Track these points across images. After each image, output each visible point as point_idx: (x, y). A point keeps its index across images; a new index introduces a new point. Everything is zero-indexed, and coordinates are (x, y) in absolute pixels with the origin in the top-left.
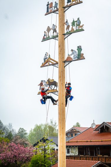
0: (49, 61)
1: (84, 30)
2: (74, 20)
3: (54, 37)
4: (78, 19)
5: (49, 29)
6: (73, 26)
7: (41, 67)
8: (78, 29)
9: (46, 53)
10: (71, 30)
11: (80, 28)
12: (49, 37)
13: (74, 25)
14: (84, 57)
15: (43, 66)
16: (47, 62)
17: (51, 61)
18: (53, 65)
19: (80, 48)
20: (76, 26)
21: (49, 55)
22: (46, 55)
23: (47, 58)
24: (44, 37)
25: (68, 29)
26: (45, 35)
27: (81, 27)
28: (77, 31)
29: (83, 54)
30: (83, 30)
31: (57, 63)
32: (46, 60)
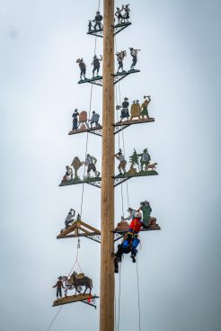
0: (78, 228)
1: (158, 174)
2: (135, 153)
3: (89, 180)
4: (145, 151)
5: (77, 163)
7: (58, 237)
9: (71, 210)
13: (137, 162)
14: (157, 225)
15: (63, 235)
16: (73, 230)
18: (87, 235)
19: (146, 205)
20: (140, 163)
21: (79, 215)
22: (70, 213)
23: (73, 220)
24: (65, 177)
25: (124, 168)
26: (67, 174)
27: (150, 167)
28: (142, 174)
29: (155, 220)
30: (155, 173)
31: (97, 233)
32: (70, 224)
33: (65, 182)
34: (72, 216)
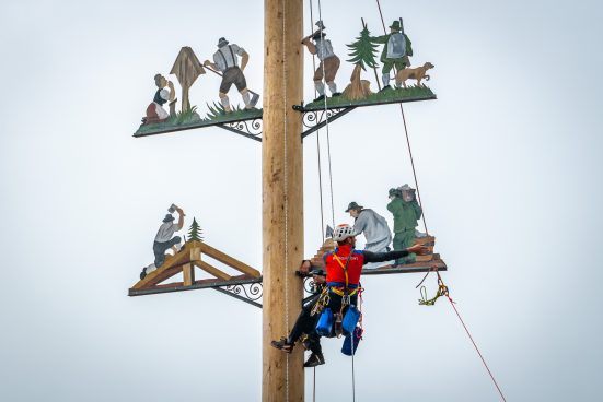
0: (193, 263)
1: (434, 98)
2: (365, 32)
3: (225, 119)
4: (397, 26)
5: (187, 66)
6: (360, 65)
7: (133, 292)
8: (393, 83)
9: (173, 209)
10: (349, 89)
11: (410, 83)
12: (189, 111)
13: (370, 61)
14: (437, 257)
15: (148, 285)
16: (176, 268)
17: (205, 258)
18: (220, 283)
19: (408, 198)
20: (381, 65)
21: (195, 225)
22: (169, 219)
23: (177, 240)
24: (151, 108)
25: (330, 79)
26: (159, 100)
27: (412, 76)
28: (387, 96)
29: (431, 241)
30: (425, 94)
31: (251, 277)
32: (170, 252)
33: (153, 124)
34: (172, 228)
